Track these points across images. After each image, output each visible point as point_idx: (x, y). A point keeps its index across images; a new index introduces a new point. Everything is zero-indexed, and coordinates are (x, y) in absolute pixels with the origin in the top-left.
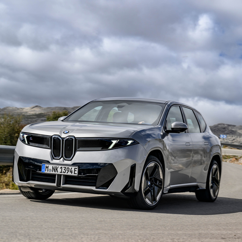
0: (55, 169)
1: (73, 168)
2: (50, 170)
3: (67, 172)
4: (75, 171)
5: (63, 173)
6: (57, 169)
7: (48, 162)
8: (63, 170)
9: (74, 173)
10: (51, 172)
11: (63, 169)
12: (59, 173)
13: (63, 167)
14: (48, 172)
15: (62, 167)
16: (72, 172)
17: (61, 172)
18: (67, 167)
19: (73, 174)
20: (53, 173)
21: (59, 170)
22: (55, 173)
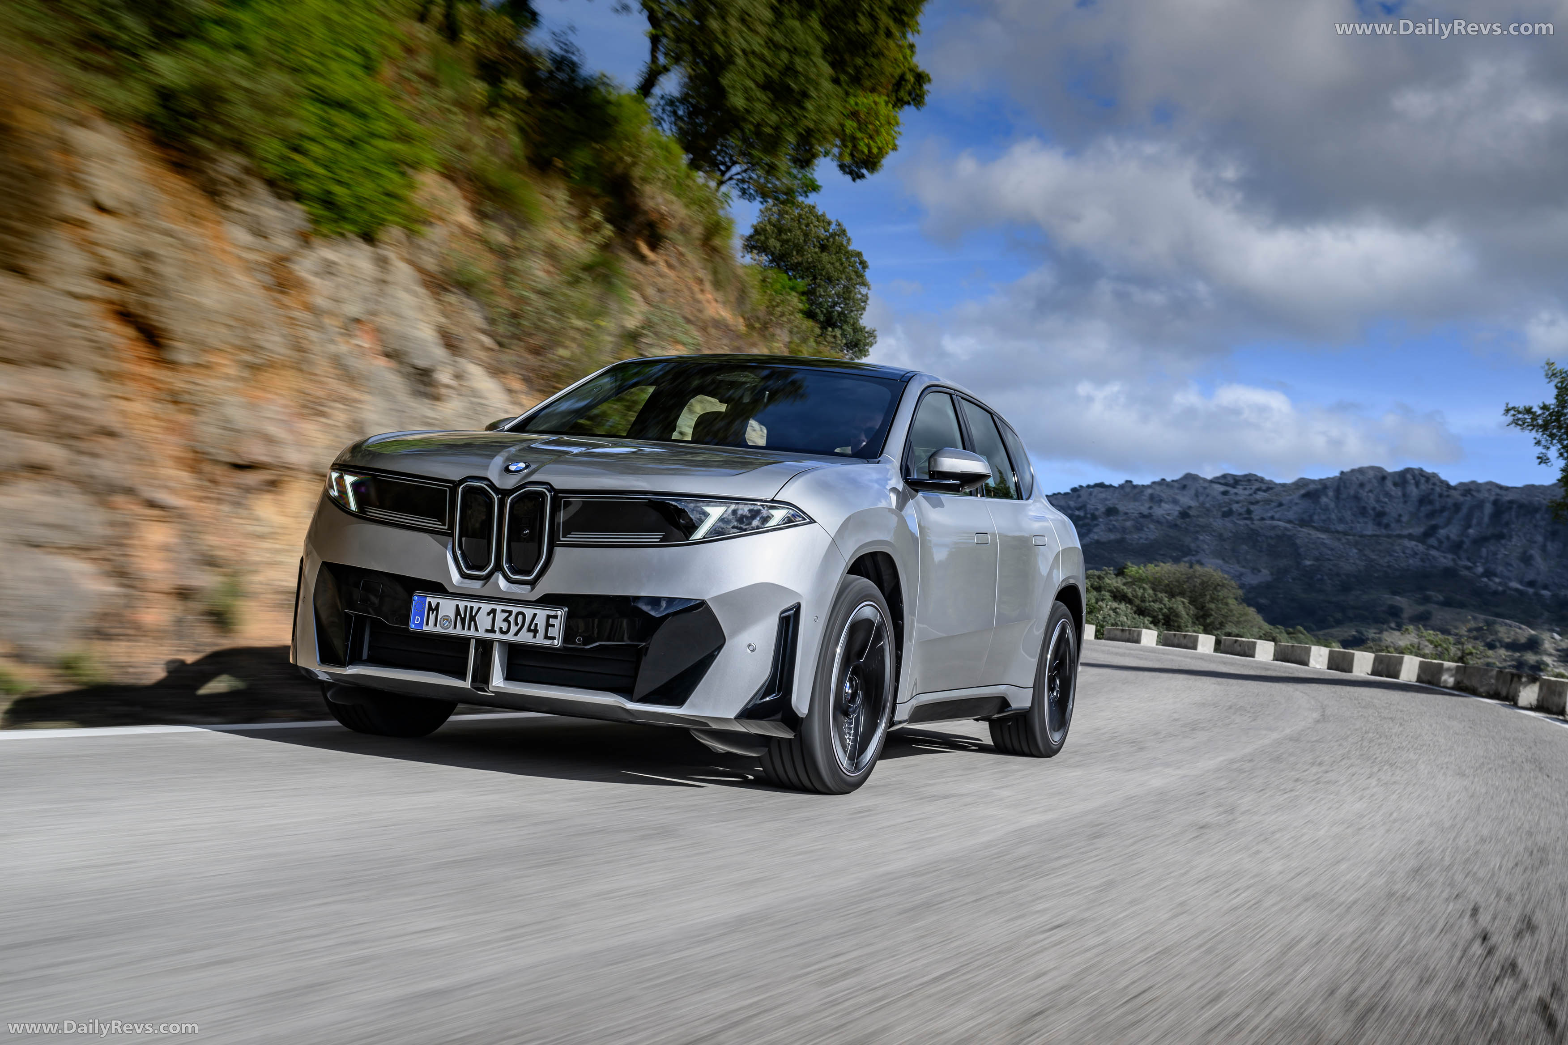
0: (469, 618)
1: (542, 614)
2: (446, 618)
3: (514, 629)
4: (548, 625)
5: (498, 636)
6: (473, 618)
7: (438, 589)
8: (500, 623)
9: (547, 637)
10: (450, 631)
11: (500, 616)
12: (482, 634)
13: (499, 608)
14: (439, 629)
15: (493, 611)
16: (535, 631)
17: (493, 631)
18: (515, 610)
19: (540, 640)
20: (459, 631)
21: (483, 621)
22: (466, 633)
